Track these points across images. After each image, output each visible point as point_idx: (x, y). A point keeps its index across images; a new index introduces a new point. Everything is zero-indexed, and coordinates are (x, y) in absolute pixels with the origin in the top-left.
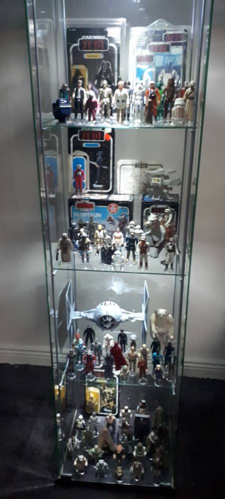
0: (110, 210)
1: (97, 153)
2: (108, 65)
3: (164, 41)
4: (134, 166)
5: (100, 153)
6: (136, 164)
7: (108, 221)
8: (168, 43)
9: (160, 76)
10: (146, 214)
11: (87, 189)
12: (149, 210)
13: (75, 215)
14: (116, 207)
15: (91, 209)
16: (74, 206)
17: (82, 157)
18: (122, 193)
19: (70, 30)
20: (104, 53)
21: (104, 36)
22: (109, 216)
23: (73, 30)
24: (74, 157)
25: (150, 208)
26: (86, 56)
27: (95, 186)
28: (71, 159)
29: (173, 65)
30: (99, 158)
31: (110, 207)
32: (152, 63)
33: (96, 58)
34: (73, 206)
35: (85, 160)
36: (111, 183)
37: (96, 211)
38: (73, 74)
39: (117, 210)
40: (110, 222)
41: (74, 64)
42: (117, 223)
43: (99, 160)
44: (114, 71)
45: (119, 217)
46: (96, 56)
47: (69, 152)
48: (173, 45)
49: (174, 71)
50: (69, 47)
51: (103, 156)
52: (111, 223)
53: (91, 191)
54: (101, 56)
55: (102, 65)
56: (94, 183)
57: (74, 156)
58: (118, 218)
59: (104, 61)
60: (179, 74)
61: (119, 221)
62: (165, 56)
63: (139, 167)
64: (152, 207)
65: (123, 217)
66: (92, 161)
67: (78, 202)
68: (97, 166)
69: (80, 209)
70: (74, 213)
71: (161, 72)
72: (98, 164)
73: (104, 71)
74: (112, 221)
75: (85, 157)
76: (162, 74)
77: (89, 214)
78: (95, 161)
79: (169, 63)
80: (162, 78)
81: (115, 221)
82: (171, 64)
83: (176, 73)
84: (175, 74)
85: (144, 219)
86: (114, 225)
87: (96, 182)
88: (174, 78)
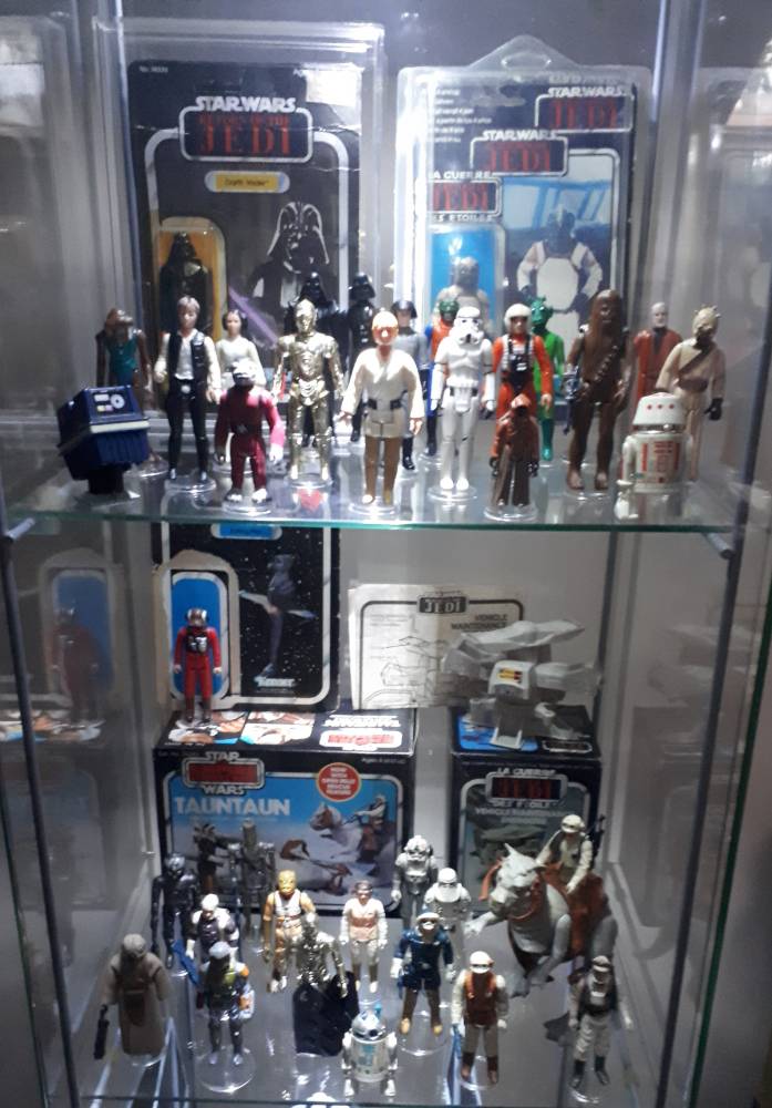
0: (324, 787)
1: (271, 560)
2: (311, 220)
3: (538, 129)
4: (415, 608)
5: (282, 561)
6: (422, 600)
7: (317, 828)
8: (554, 135)
9: (525, 267)
10: (469, 800)
11: (229, 694)
12: (482, 787)
13: (180, 809)
14: (350, 775)
15: (249, 786)
16: (179, 774)
17: (211, 577)
18: (369, 706)
19: (143, 69)
20: (293, 171)
21: (291, 101)
22: (320, 811)
23: (155, 69)
24: (177, 577)
25: (487, 782)
26: (215, 182)
27: (261, 681)
28: (165, 584)
29: (578, 224)
30: (276, 579)
31: (327, 774)
32: (492, 214)
33: (261, 190)
34: (172, 774)
35: (220, 585)
36: (326, 671)
37: (268, 792)
38: (160, 259)
39: (353, 788)
40: (327, 831)
41: (165, 213)
42: (355, 834)
43: (277, 588)
44: (334, 247)
45: (360, 813)
46: (260, 183)
47: (157, 559)
48: (577, 142)
49: (580, 251)
50: (139, 141)
51: (294, 573)
52: (329, 836)
53: (244, 700)
54: (279, 183)
55: (286, 220)
56: (259, 672)
57: (174, 572)
58: (359, 818)
59: (292, 205)
60: (604, 260)
61: (362, 825)
62: (545, 187)
63: (433, 611)
64: (491, 775)
65: (379, 811)
66: (251, 591)
67: (194, 760)
68: (271, 609)
69: (203, 785)
70: (179, 801)
71: (530, 253)
72: (273, 603)
73: (295, 245)
74: (331, 826)
75: (222, 576)
76: (534, 260)
77: (238, 801)
78: (262, 590)
79: (559, 218)
80: (533, 275)
81: (347, 826)
82: (568, 219)
83: (591, 257)
84: (584, 261)
85: (463, 820)
86: (343, 842)
87: (267, 669)
88: (583, 277)
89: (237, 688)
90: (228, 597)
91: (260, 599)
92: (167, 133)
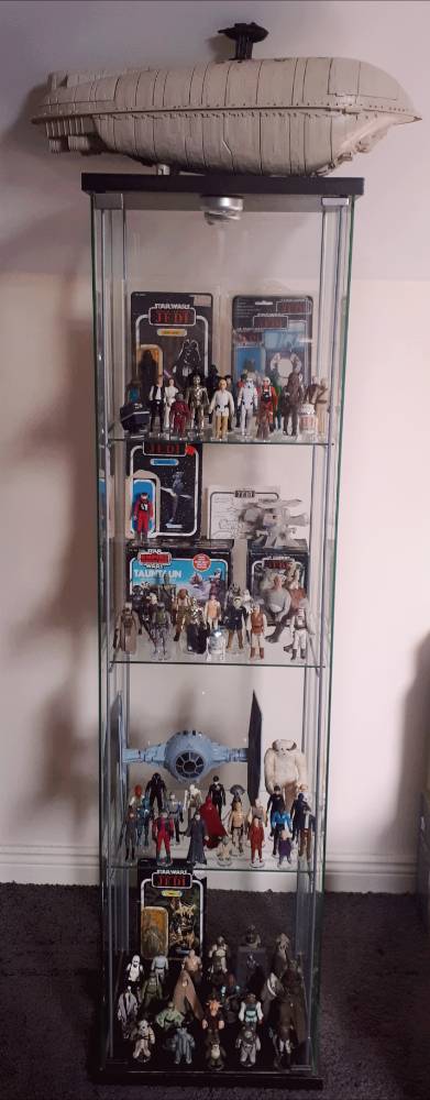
0: (195, 565)
1: (174, 474)
2: (194, 345)
3: (277, 313)
4: (233, 495)
5: (178, 474)
6: (236, 492)
7: (193, 583)
8: (282, 315)
9: (273, 362)
10: (255, 570)
13: (136, 575)
14: (206, 559)
15: (165, 564)
17: (149, 481)
18: (214, 538)
20: (188, 329)
21: (188, 306)
22: (194, 575)
23: (141, 295)
24: (136, 481)
26: (160, 332)
27: (169, 526)
28: (130, 484)
30: (176, 482)
31: (197, 559)
32: (261, 343)
34: (134, 560)
35: (153, 484)
36: (196, 521)
37: (172, 568)
39: (208, 565)
43: (176, 486)
45: (210, 577)
46: (176, 333)
47: (128, 474)
48: (292, 317)
50: (134, 319)
51: (183, 479)
52: (198, 587)
53: (161, 534)
55: (185, 345)
56: (167, 522)
57: (134, 479)
58: (210, 579)
59: (188, 340)
61: (211, 582)
62: (280, 333)
63: (240, 497)
64: (264, 559)
65: (218, 576)
67: (143, 553)
68: (173, 495)
69: (146, 563)
70: (136, 571)
71: (275, 356)
72: (174, 491)
73: (188, 354)
74: (200, 583)
75: (154, 480)
76: (276, 359)
77: (160, 571)
78: (170, 486)
79: (286, 344)
80: (276, 365)
82: (289, 344)
83: (297, 358)
84: (295, 360)
85: (253, 579)
86: (203, 589)
87: (171, 520)
88: (295, 365)
89: (158, 529)
90: (156, 490)
91: (169, 490)
92: (144, 316)
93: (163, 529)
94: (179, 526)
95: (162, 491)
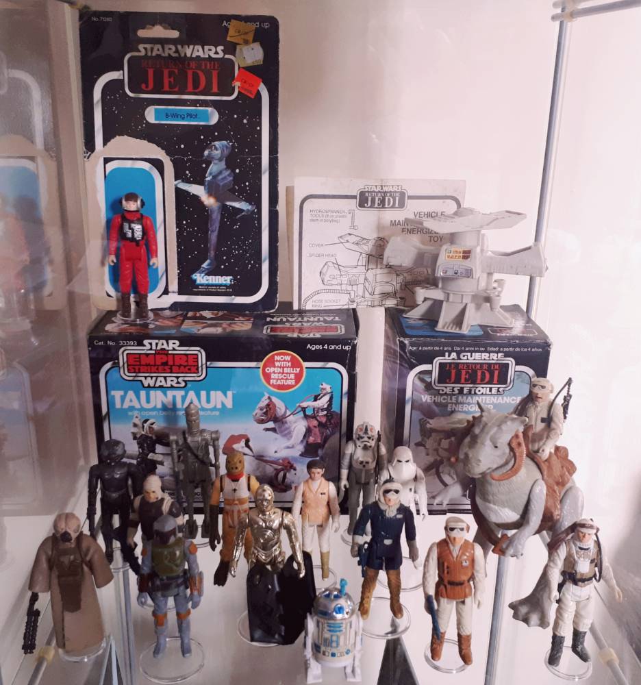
0: (267, 377)
4: (354, 203)
5: (219, 148)
6: (362, 194)
10: (415, 387)
11: (166, 292)
12: (429, 372)
13: (118, 405)
14: (295, 364)
15: (191, 377)
16: (116, 365)
17: (146, 166)
18: (308, 306)
24: (111, 166)
28: (98, 174)
30: (214, 168)
31: (271, 363)
34: (109, 365)
35: (155, 173)
36: (265, 267)
37: (210, 384)
39: (298, 378)
40: (271, 425)
45: (304, 404)
47: (90, 145)
51: (231, 162)
56: (197, 268)
57: (107, 160)
63: (372, 206)
65: (323, 402)
67: (134, 349)
68: (209, 201)
69: (141, 376)
70: (117, 394)
72: (210, 193)
75: (157, 164)
87: (205, 265)
89: (174, 286)
90: (164, 190)
91: (197, 190)
93: (187, 286)
94: (226, 280)
95: (178, 191)
